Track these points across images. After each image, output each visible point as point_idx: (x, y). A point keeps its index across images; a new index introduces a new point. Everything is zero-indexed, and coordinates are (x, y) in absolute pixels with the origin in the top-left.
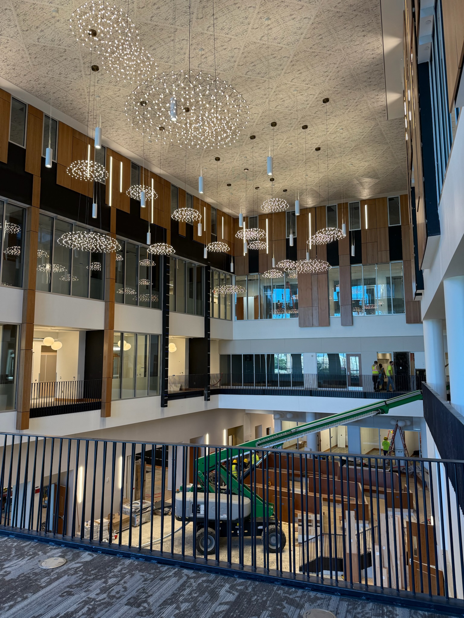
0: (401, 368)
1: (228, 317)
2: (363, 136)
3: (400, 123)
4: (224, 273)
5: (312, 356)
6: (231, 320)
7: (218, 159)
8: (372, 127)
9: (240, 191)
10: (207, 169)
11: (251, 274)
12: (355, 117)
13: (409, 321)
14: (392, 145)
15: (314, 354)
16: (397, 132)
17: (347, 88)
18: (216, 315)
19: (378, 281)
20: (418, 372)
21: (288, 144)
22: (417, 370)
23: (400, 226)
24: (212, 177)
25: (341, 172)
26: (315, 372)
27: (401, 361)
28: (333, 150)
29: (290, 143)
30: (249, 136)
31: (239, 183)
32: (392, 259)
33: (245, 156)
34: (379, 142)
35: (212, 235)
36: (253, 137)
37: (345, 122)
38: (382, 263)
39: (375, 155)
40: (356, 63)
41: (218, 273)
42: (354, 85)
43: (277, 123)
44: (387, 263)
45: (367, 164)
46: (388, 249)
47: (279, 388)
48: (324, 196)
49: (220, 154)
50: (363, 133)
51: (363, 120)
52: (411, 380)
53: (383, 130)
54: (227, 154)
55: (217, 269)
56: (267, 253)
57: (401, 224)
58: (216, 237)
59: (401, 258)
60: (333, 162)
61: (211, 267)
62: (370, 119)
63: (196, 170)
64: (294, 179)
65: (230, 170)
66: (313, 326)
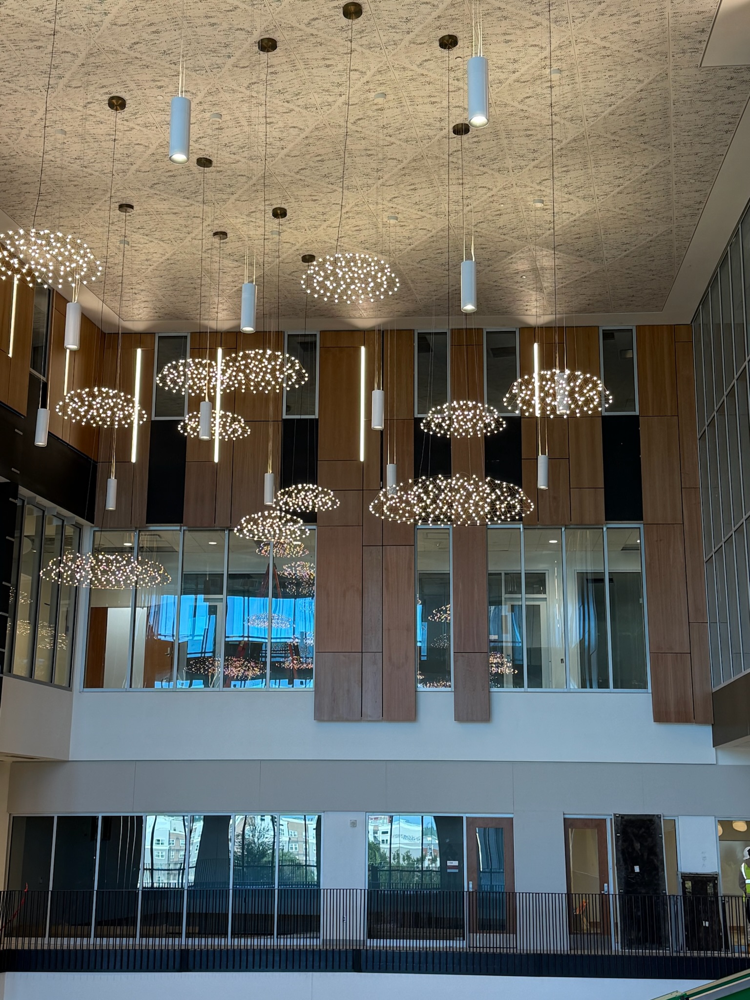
0: (637, 869)
1: (60, 677)
2: (609, 109)
3: (728, 83)
4: (58, 516)
5: (354, 824)
6: (69, 687)
7: (117, 103)
8: (646, 81)
9: (158, 234)
10: (65, 133)
11: (153, 527)
12: (612, 38)
13: (661, 715)
14: (678, 156)
15: (358, 817)
16: (711, 112)
18: (20, 663)
19: (553, 585)
20: (689, 884)
21: (372, 95)
22: (686, 877)
23: (637, 417)
24: (76, 166)
25: (501, 221)
26: (360, 881)
27: (638, 846)
28: (505, 142)
29: (382, 89)
30: (257, 36)
31: (163, 206)
32: (611, 515)
33: (216, 110)
34: (647, 139)
35: (31, 376)
36: (268, 45)
37: (577, 48)
38: (582, 525)
39: (617, 182)
41: (37, 513)
43: (366, 8)
44: (596, 526)
45: (585, 207)
46: (601, 483)
47: (229, 942)
48: (418, 297)
49: (132, 86)
50: (613, 99)
51: (630, 51)
52: (671, 909)
53: (673, 97)
54: (156, 92)
55: (40, 499)
56: (216, 460)
57: (637, 413)
58: (45, 385)
59: (637, 515)
60: (489, 185)
61: (23, 491)
62: (652, 51)
63: (24, 133)
64: (350, 221)
65: (149, 152)
66: (361, 717)
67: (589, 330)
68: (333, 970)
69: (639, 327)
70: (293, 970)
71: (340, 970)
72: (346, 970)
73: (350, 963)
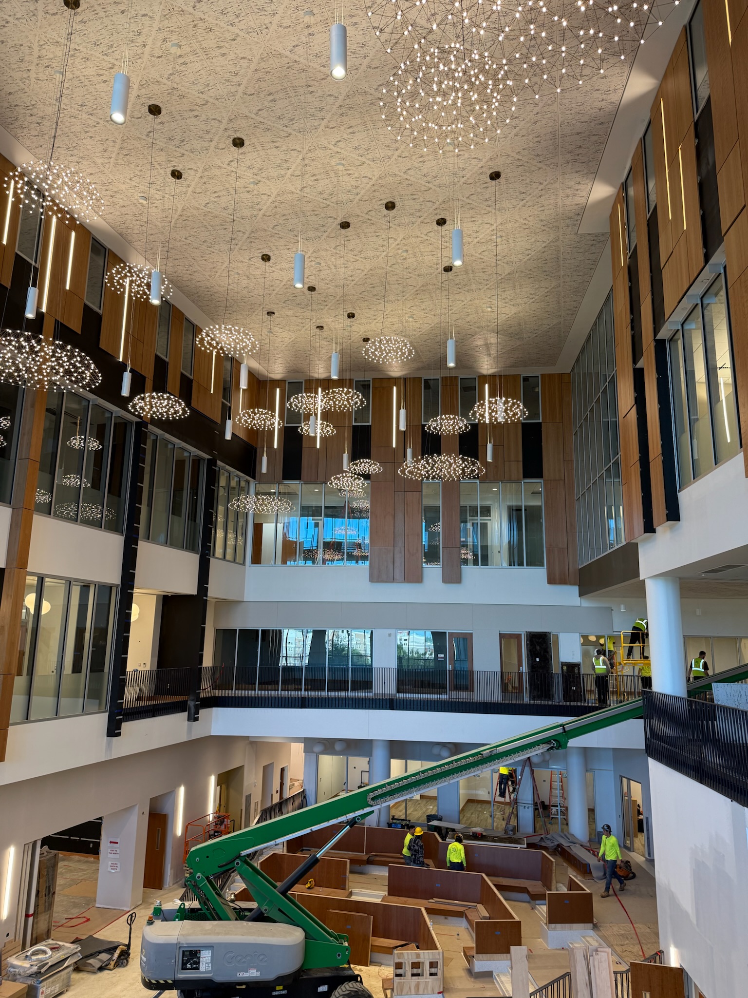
0: (538, 660)
1: (239, 558)
2: (528, 257)
3: (592, 243)
4: (237, 476)
5: (390, 635)
6: (244, 564)
7: (266, 258)
8: (548, 242)
9: (287, 328)
10: (239, 274)
11: (286, 482)
12: (529, 219)
13: (551, 580)
14: (564, 282)
15: (392, 631)
16: (582, 258)
17: (538, 158)
18: (219, 551)
19: (495, 513)
20: (565, 668)
21: (400, 251)
22: (563, 664)
23: (540, 423)
24: (245, 292)
25: (469, 319)
26: (393, 664)
27: (538, 648)
28: (471, 275)
29: (405, 248)
30: (339, 221)
31: (290, 313)
32: (526, 476)
33: (318, 260)
34: (547, 273)
35: (223, 403)
36: (345, 225)
37: (510, 224)
38: (510, 481)
39: (531, 297)
40: (569, 112)
41: (226, 474)
42: (551, 155)
43: (397, 204)
44: (518, 481)
45: (514, 310)
46: (521, 459)
47: (326, 694)
48: (424, 360)
49: (274, 248)
50: (529, 251)
51: (539, 226)
52: (555, 681)
53: (562, 251)
54: (287, 251)
55: (228, 467)
56: (318, 447)
57: (541, 421)
58: (230, 408)
59: (540, 475)
60: (463, 299)
61: (219, 463)
62: (551, 226)
63: (218, 274)
64: (389, 319)
65: (283, 284)
66: (393, 580)
67: (515, 377)
68: (379, 709)
69: (542, 375)
70: (359, 708)
71: (383, 709)
72: (386, 709)
73: (388, 706)
